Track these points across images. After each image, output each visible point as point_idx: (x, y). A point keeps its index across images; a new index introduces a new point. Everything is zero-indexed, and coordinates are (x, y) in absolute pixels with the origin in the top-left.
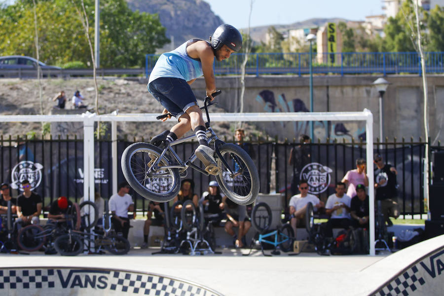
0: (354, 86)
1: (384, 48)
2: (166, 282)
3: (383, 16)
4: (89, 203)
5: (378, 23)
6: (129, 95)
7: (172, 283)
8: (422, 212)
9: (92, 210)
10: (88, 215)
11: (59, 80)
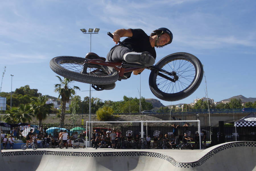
0: (191, 116)
1: (194, 109)
2: (159, 155)
3: (194, 103)
4: (142, 138)
5: (193, 104)
6: (147, 118)
7: (160, 155)
8: (210, 141)
9: (143, 140)
10: (142, 141)
11: (133, 115)
